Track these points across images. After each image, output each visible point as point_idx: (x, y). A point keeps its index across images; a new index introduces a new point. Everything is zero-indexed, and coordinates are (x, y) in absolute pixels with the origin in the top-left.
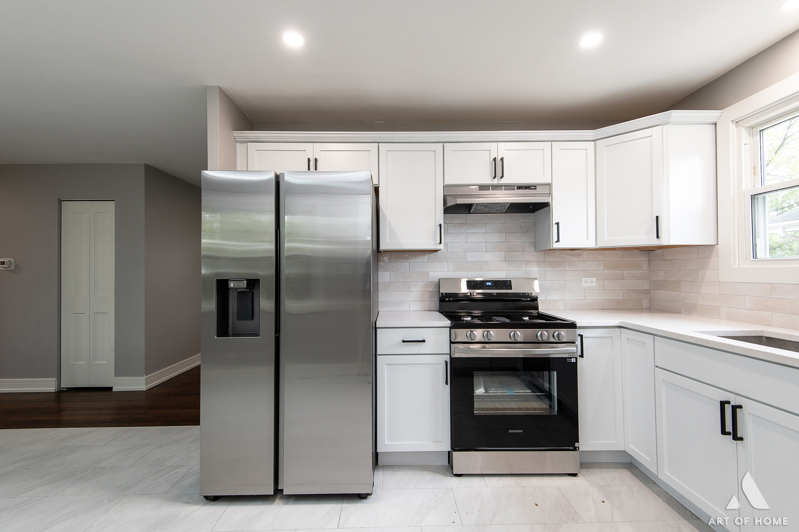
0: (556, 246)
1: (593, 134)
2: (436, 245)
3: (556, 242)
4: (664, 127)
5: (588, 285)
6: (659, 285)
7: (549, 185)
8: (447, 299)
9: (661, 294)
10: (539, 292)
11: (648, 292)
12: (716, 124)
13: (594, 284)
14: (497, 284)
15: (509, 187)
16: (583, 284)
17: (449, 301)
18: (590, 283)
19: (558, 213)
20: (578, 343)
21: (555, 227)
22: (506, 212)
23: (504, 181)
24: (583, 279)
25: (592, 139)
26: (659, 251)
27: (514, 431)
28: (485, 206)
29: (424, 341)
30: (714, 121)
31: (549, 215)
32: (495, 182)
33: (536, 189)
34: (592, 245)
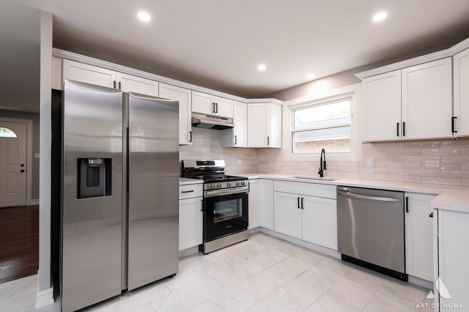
0: (235, 146)
1: (247, 100)
2: (188, 142)
3: (235, 144)
4: (270, 104)
5: (239, 163)
6: (261, 163)
7: (232, 119)
8: (186, 171)
9: (261, 166)
10: (225, 166)
11: (256, 165)
12: (282, 106)
13: (241, 163)
14: (209, 163)
15: (218, 117)
16: (238, 163)
17: (187, 172)
18: (240, 162)
19: (236, 131)
20: (248, 186)
21: (235, 138)
22: (211, 128)
23: (217, 114)
24: (238, 161)
25: (246, 102)
26: (261, 150)
27: (228, 227)
28: (205, 125)
29: (193, 191)
30: (282, 105)
31: (232, 132)
32: (214, 114)
33: (228, 120)
34: (245, 146)
